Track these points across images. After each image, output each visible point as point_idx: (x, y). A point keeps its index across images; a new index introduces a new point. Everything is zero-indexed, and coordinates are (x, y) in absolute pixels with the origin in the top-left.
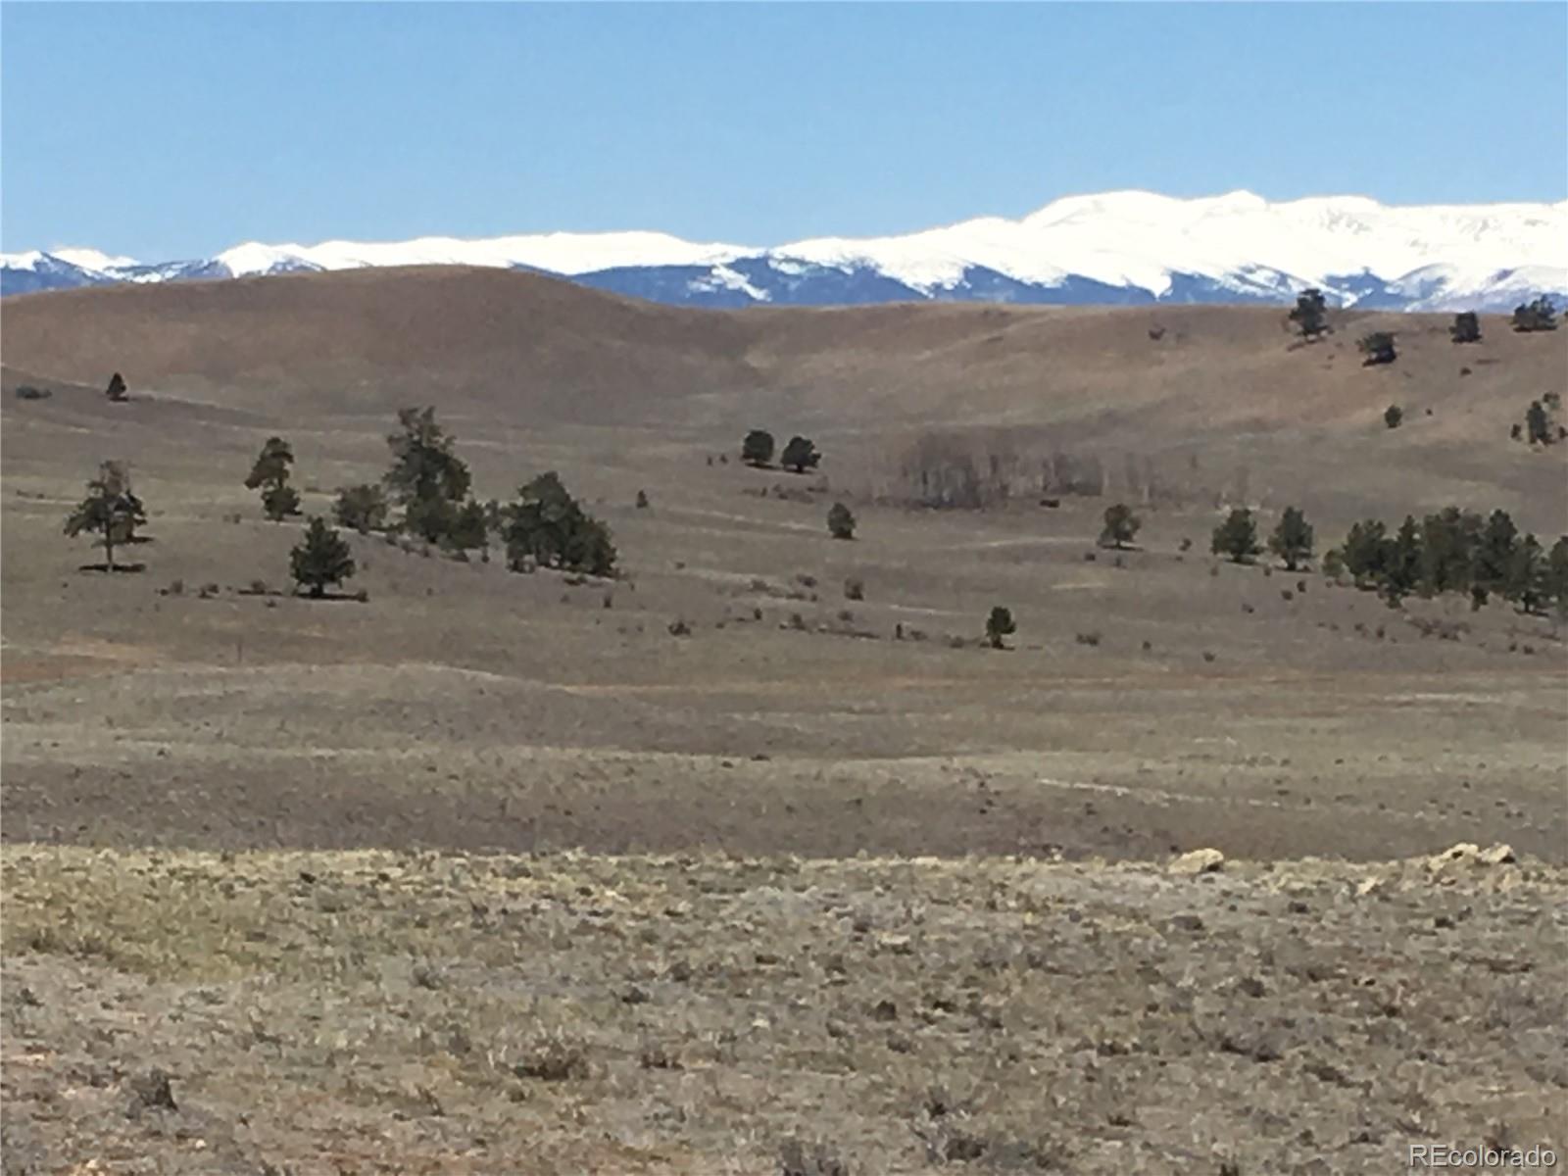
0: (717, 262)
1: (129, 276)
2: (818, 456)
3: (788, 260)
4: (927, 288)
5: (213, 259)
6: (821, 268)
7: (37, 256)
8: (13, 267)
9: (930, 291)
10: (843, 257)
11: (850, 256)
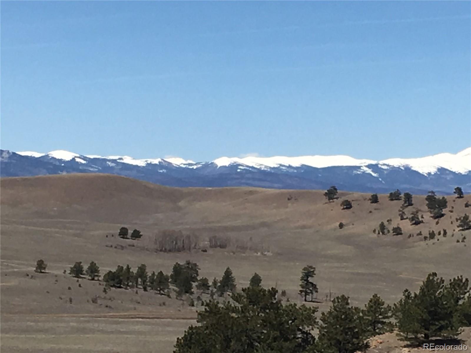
0: (363, 165)
1: (187, 166)
2: (141, 235)
3: (384, 165)
4: (426, 174)
5: (212, 162)
6: (394, 167)
7: (160, 160)
8: (152, 163)
9: (427, 175)
10: (401, 164)
11: (404, 164)
